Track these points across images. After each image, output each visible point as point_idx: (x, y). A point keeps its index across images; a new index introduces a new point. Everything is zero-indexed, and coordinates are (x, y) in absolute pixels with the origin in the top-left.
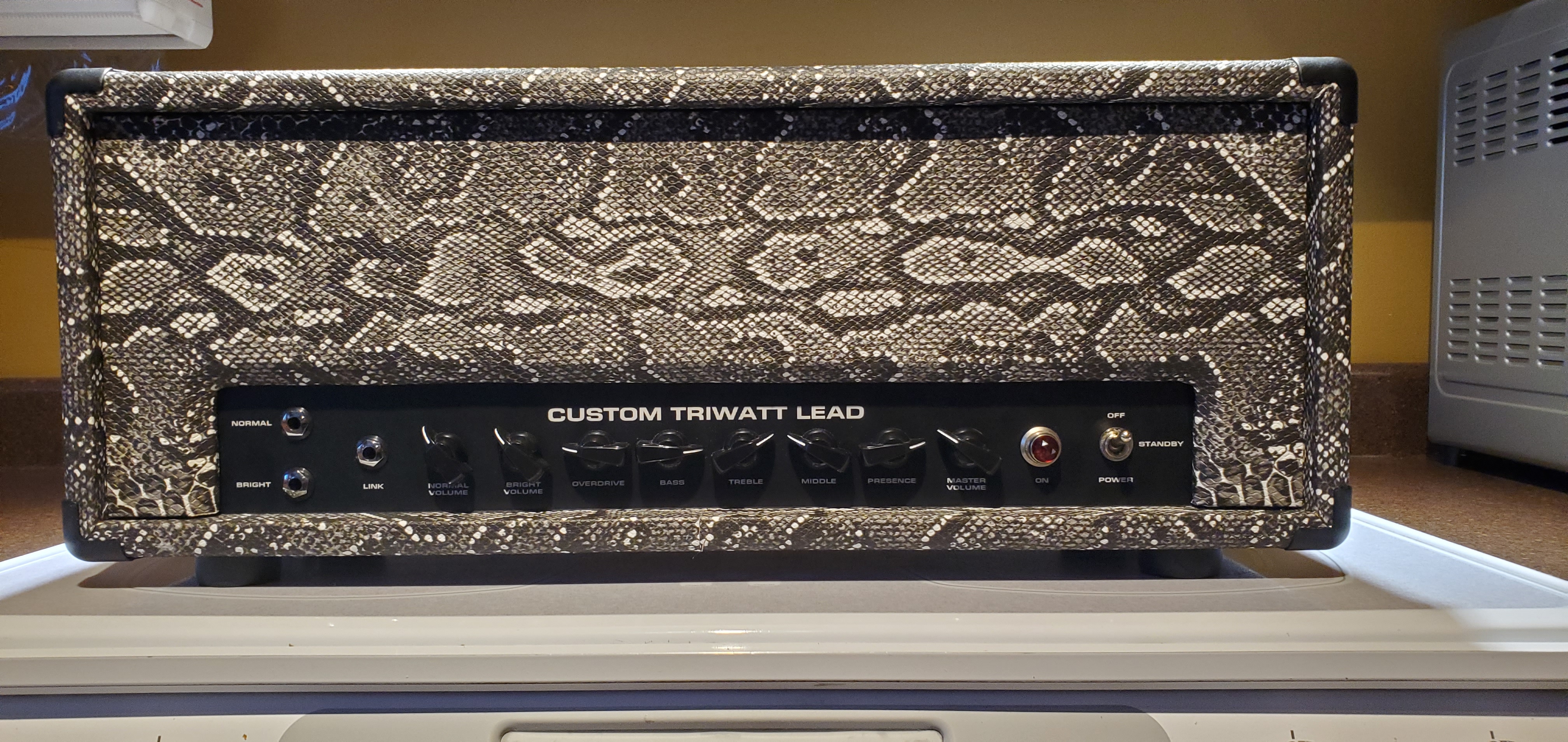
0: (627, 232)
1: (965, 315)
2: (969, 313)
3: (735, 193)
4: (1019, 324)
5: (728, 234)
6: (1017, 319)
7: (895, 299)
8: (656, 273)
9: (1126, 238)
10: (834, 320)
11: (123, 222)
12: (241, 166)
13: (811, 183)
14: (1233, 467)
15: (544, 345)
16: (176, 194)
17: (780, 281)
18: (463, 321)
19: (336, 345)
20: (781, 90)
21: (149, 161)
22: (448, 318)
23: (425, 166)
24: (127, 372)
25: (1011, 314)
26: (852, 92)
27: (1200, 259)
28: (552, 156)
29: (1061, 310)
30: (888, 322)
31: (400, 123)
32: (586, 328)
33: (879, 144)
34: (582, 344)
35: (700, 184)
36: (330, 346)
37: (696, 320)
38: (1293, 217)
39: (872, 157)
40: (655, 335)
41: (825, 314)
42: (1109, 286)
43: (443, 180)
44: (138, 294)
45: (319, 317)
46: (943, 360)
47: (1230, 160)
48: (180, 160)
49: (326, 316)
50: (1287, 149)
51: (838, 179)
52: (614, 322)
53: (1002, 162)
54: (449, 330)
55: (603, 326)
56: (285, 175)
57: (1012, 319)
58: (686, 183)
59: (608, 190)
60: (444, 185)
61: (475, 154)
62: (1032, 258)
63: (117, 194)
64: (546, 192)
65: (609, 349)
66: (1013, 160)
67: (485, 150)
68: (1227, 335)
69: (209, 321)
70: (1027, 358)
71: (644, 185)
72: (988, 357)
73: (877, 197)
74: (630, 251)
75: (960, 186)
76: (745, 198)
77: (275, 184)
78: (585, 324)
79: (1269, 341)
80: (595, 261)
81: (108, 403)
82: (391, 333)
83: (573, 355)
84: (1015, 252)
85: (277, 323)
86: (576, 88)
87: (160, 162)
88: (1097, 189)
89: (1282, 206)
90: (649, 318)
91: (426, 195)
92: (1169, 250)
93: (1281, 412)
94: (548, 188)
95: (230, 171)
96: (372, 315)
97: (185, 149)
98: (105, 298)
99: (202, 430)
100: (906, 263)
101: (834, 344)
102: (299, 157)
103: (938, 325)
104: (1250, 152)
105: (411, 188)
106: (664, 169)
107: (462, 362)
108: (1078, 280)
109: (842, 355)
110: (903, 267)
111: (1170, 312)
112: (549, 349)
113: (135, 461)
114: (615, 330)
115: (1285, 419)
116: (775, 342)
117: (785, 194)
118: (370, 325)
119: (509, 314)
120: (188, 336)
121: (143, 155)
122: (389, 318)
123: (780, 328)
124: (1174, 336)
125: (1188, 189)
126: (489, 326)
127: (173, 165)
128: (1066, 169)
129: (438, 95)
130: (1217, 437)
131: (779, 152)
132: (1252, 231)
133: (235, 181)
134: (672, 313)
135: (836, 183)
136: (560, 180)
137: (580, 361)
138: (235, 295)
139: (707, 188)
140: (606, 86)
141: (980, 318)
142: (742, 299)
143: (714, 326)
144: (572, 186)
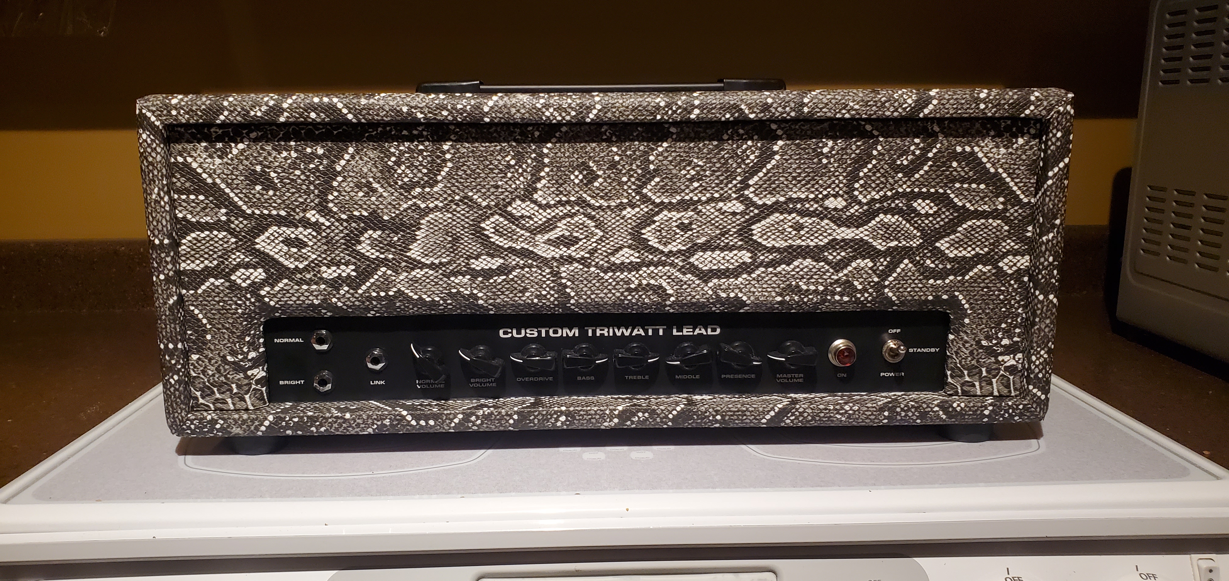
0: (557, 211)
1: (795, 268)
2: (798, 267)
3: (634, 183)
4: (833, 274)
5: (628, 212)
6: (831, 271)
7: (746, 257)
8: (577, 240)
9: (909, 215)
10: (702, 272)
11: (194, 205)
12: (277, 164)
13: (688, 176)
14: (974, 370)
15: (499, 290)
16: (231, 184)
17: (665, 245)
18: (441, 274)
19: (351, 291)
20: (670, 112)
21: (209, 160)
22: (431, 272)
23: (412, 164)
24: (201, 311)
25: (827, 267)
26: (720, 113)
27: (960, 229)
28: (503, 157)
29: (862, 264)
30: (740, 274)
31: (393, 133)
32: (528, 278)
33: (738, 148)
34: (525, 289)
35: (609, 177)
36: (348, 292)
37: (605, 272)
38: (1026, 200)
39: (732, 157)
40: (576, 283)
41: (696, 268)
42: (896, 248)
43: (425, 174)
44: (206, 256)
45: (339, 271)
46: (779, 299)
47: (985, 160)
48: (232, 159)
49: (344, 271)
50: (1024, 152)
51: (708, 173)
52: (548, 274)
53: (825, 161)
54: (432, 280)
55: (540, 277)
56: (309, 170)
57: (828, 271)
58: (599, 176)
59: (543, 182)
60: (426, 179)
61: (448, 156)
62: (843, 229)
63: (188, 184)
64: (500, 183)
65: (544, 293)
66: (832, 160)
67: (455, 153)
68: (975, 281)
69: (259, 274)
70: (837, 298)
71: (570, 178)
72: (810, 297)
73: (735, 186)
74: (559, 224)
75: (794, 178)
76: (640, 187)
77: (302, 177)
78: (528, 275)
79: (1003, 285)
80: (534, 232)
81: (189, 332)
82: (391, 282)
83: (519, 297)
84: (832, 224)
85: (308, 276)
86: (523, 111)
87: (218, 161)
88: (891, 180)
89: (1019, 192)
90: (573, 271)
91: (413, 185)
92: (938, 223)
93: (1008, 333)
94: (501, 181)
95: (269, 168)
96: (377, 270)
97: (235, 151)
98: (183, 258)
99: (256, 349)
100: (754, 232)
101: (702, 289)
102: (319, 157)
103: (776, 275)
104: (999, 154)
105: (402, 180)
106: (584, 166)
107: (441, 302)
108: (874, 244)
109: (707, 296)
110: (752, 235)
111: (937, 266)
112: (503, 293)
113: (210, 373)
114: (548, 279)
115: (1010, 338)
116: (660, 287)
117: (670, 184)
118: (376, 277)
119: (474, 269)
120: (244, 285)
121: (205, 156)
122: (389, 272)
123: (664, 277)
124: (939, 282)
125: (953, 181)
126: (460, 277)
127: (227, 163)
128: (870, 166)
129: (423, 116)
130: (964, 350)
131: (666, 155)
132: (997, 209)
133: (273, 175)
134: (589, 268)
135: (706, 176)
136: (509, 175)
137: (524, 301)
138: (276, 256)
139: (614, 180)
140: (544, 110)
141: (805, 270)
142: (638, 258)
143: (618, 276)
144: (518, 179)
